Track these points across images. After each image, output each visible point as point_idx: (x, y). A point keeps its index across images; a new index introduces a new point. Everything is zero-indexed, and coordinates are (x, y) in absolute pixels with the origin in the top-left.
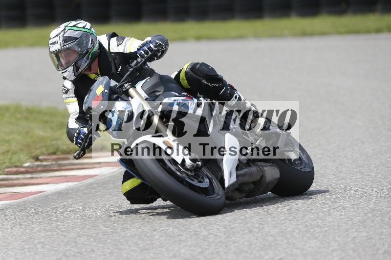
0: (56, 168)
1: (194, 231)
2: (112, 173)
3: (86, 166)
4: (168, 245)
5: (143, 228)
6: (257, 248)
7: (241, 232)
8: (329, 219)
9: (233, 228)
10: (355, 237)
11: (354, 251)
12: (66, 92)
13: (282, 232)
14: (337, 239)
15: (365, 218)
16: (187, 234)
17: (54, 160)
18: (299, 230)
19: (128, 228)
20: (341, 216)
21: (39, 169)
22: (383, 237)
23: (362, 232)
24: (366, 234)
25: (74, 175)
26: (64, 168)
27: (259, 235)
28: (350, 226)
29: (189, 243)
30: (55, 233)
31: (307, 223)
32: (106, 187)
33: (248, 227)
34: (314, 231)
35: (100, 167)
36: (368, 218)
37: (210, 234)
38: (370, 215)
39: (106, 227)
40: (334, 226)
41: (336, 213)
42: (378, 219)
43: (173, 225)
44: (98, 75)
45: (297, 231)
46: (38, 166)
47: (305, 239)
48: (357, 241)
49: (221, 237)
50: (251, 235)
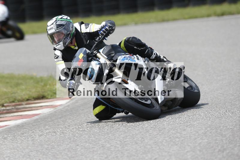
0: (15, 111)
1: (102, 145)
2: (49, 112)
3: (33, 109)
4: (86, 154)
5: (70, 145)
6: (141, 153)
7: (131, 144)
8: (184, 133)
9: (125, 142)
10: (200, 143)
11: (200, 151)
12: (57, 58)
13: (156, 142)
14: (189, 144)
15: (206, 131)
16: (97, 147)
17: (13, 106)
18: (166, 140)
19: (61, 145)
20: (191, 130)
21: (5, 112)
22: (217, 142)
23: (204, 139)
24: (207, 141)
25: (26, 115)
26: (20, 110)
27: (142, 145)
28: (197, 136)
29: (99, 152)
30: (16, 150)
31: (170, 136)
32: (46, 121)
33: (135, 141)
34: (175, 140)
35: (42, 109)
36: (208, 131)
37: (111, 146)
38: (209, 129)
39: (48, 145)
40: (187, 137)
41: (188, 129)
42: (214, 131)
43: (89, 142)
44: (75, 46)
45: (164, 141)
46: (4, 110)
47: (170, 146)
48: (202, 145)
49: (118, 148)
50: (137, 145)
